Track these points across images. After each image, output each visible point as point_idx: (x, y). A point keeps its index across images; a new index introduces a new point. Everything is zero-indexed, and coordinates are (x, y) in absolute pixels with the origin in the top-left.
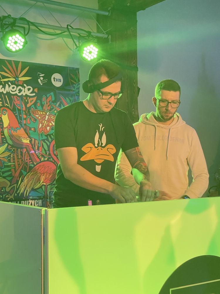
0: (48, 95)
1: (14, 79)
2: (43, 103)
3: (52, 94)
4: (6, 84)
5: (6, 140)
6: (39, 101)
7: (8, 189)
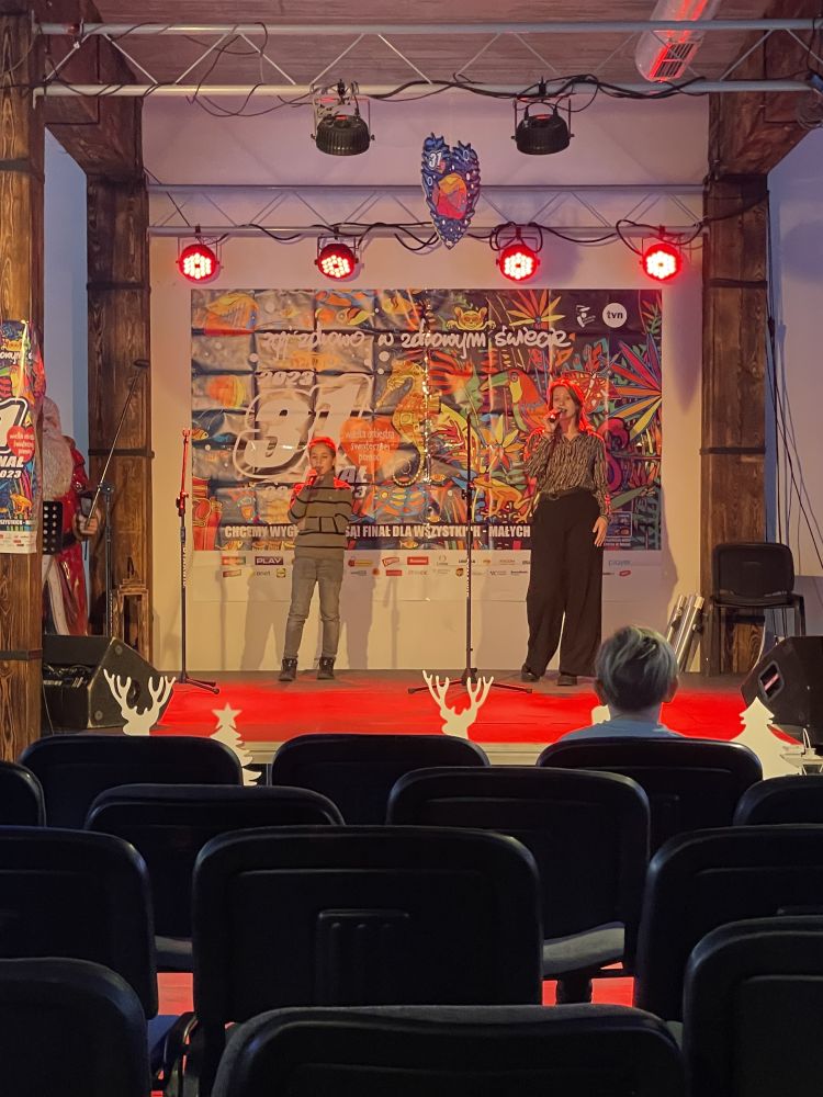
0: (595, 344)
1: (533, 321)
2: (585, 359)
3: (603, 341)
4: (520, 332)
5: (516, 424)
6: (577, 355)
7: (517, 506)
